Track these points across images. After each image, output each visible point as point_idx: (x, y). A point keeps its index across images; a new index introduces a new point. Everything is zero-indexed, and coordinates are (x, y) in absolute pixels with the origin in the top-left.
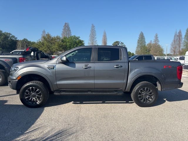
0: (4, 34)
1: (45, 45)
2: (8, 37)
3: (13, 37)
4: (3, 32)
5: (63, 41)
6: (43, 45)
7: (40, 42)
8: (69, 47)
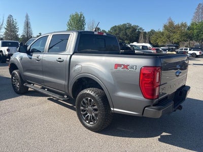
0: (132, 27)
1: (165, 35)
2: (136, 30)
3: (141, 29)
4: (132, 25)
5: (189, 29)
6: (163, 35)
7: (160, 32)
8: (196, 36)
